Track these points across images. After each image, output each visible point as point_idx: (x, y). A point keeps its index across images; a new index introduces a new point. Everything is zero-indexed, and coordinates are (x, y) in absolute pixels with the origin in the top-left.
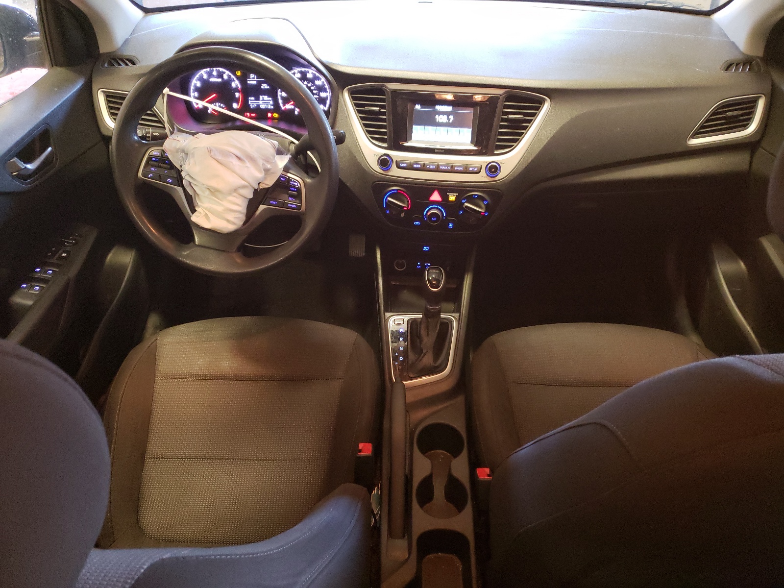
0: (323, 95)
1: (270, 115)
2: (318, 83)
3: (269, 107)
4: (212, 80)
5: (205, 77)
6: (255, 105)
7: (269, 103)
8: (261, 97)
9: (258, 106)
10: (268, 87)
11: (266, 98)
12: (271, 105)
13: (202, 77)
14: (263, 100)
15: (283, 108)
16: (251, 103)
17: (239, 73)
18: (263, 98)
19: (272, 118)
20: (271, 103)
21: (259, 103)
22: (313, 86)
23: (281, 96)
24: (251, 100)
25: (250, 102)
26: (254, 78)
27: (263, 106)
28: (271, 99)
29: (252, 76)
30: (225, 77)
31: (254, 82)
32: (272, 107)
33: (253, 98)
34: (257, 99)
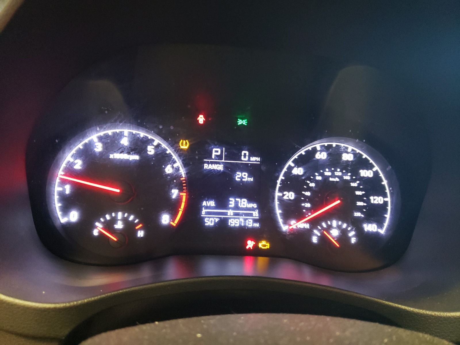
0: (376, 200)
1: (250, 244)
2: (365, 173)
3: (250, 226)
4: (116, 156)
5: (99, 148)
6: (217, 220)
7: (251, 215)
8: (232, 202)
9: (223, 222)
10: (252, 179)
11: (244, 203)
12: (255, 221)
13: (88, 147)
14: (237, 207)
15: (285, 228)
16: (208, 213)
17: (184, 145)
18: (236, 203)
19: (256, 252)
20: (256, 214)
21: (226, 214)
22: (354, 181)
23: (280, 199)
24: (207, 207)
25: (204, 211)
26: (220, 157)
27: (234, 223)
28: (255, 206)
29: (216, 151)
30: (151, 150)
31: (220, 168)
32: (257, 225)
33: (212, 203)
34: (222, 204)
